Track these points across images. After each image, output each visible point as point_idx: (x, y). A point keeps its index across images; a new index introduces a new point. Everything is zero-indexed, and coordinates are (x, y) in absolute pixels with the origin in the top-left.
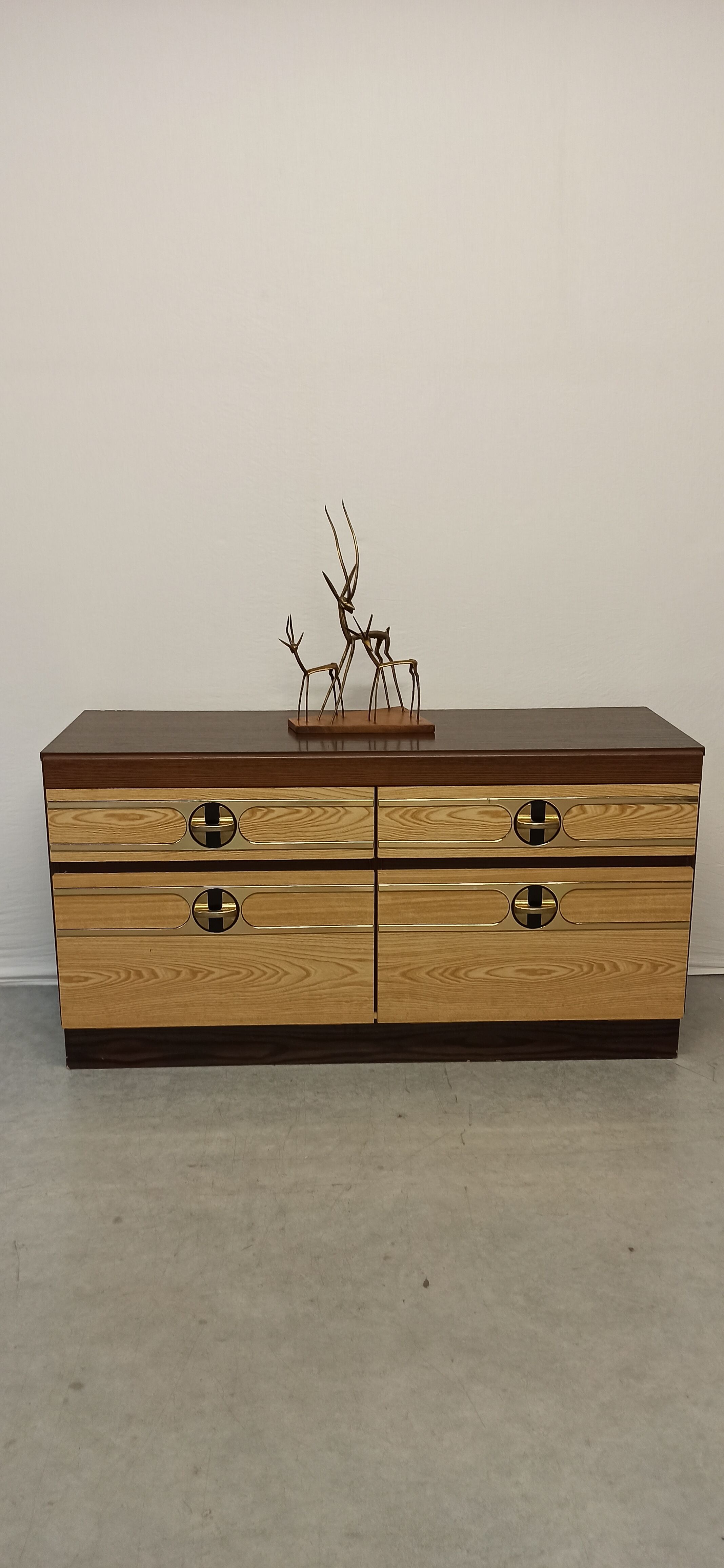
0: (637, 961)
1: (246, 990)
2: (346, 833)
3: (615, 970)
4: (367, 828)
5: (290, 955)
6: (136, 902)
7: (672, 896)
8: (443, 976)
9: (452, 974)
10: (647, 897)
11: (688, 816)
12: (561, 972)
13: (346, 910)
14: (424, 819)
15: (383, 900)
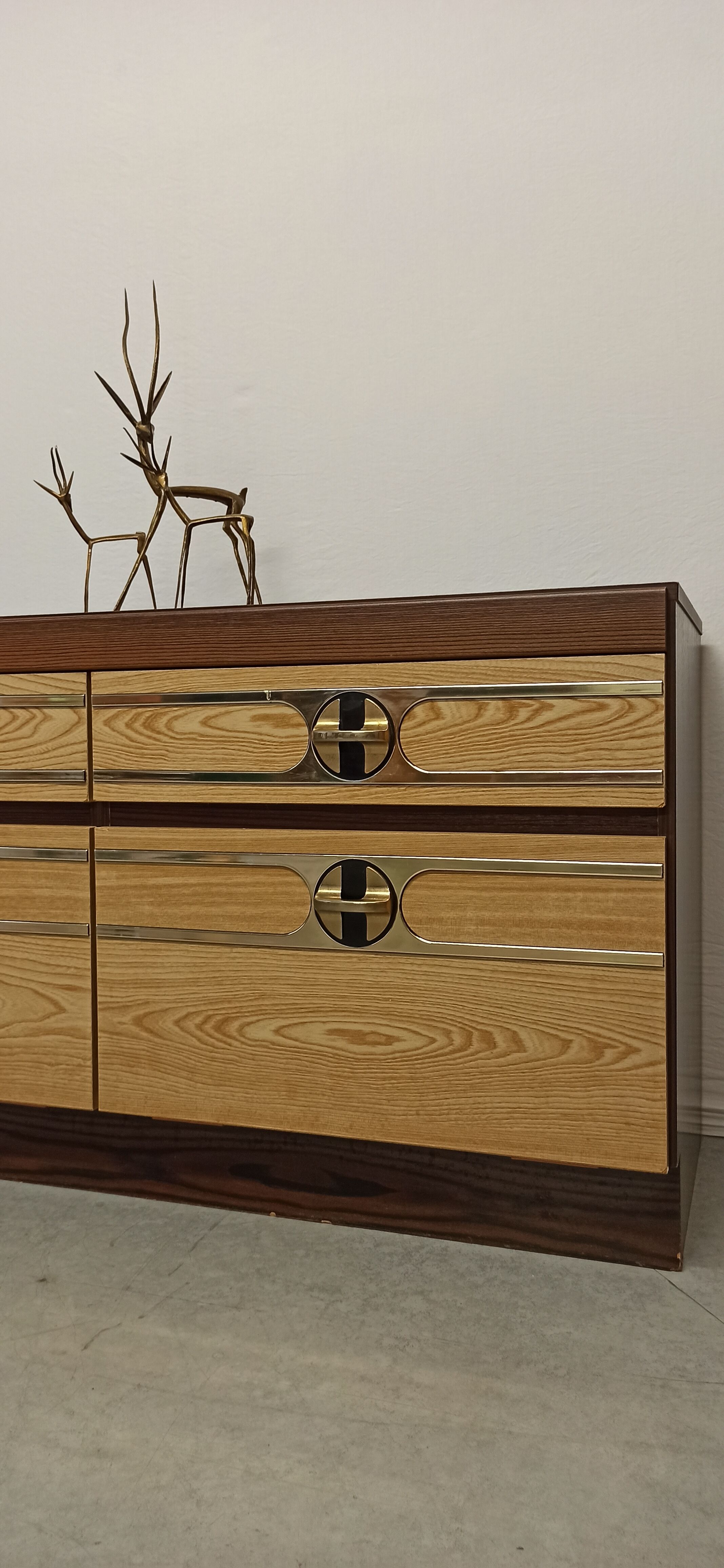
0: (559, 1033)
3: (515, 1048)
4: (75, 745)
7: (622, 895)
8: (202, 1030)
9: (218, 1028)
10: (570, 895)
11: (645, 722)
12: (411, 1042)
13: (47, 894)
14: (164, 730)
15: (103, 879)
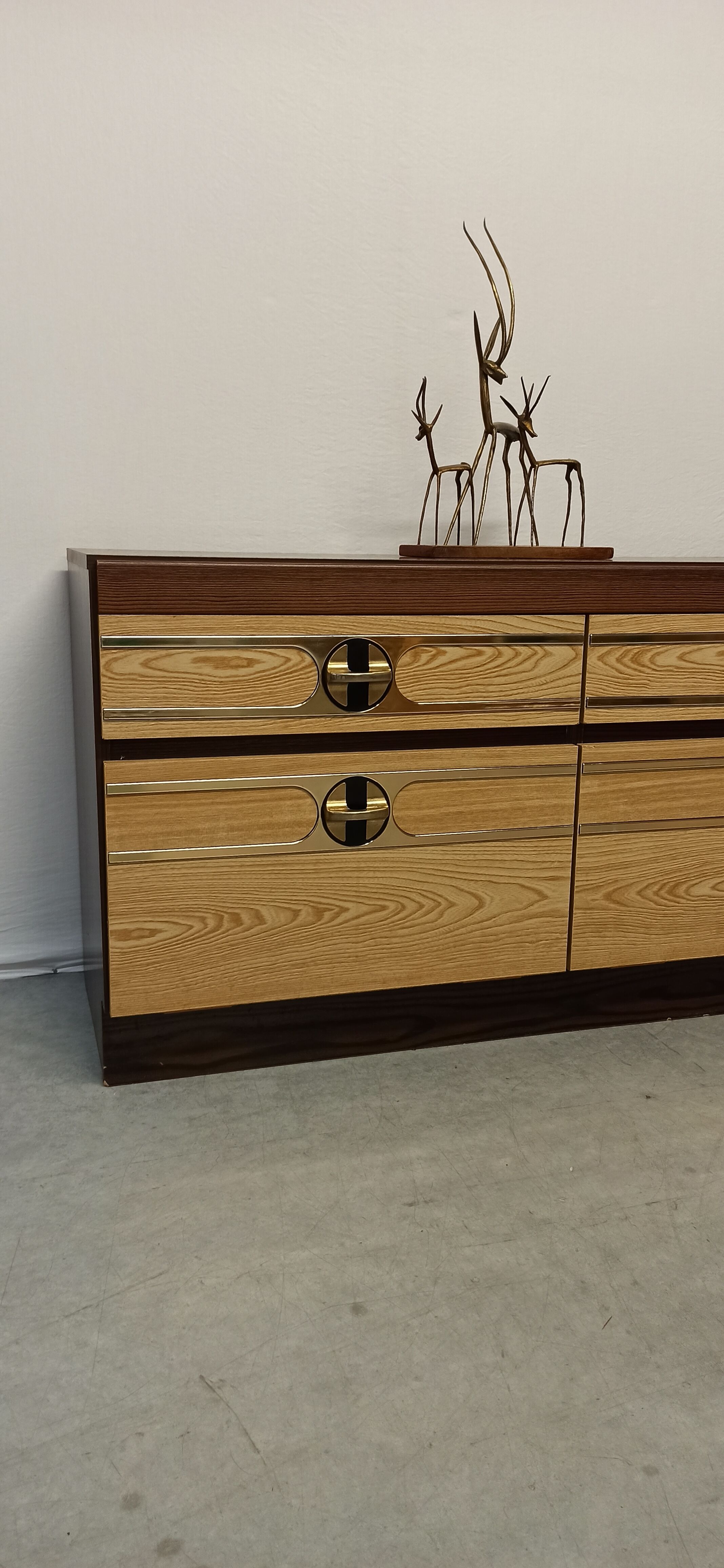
1: (394, 933)
2: (544, 687)
4: (571, 678)
5: (457, 876)
6: (235, 803)
8: (658, 895)
9: (670, 892)
13: (537, 804)
14: (648, 664)
15: (587, 788)
